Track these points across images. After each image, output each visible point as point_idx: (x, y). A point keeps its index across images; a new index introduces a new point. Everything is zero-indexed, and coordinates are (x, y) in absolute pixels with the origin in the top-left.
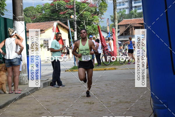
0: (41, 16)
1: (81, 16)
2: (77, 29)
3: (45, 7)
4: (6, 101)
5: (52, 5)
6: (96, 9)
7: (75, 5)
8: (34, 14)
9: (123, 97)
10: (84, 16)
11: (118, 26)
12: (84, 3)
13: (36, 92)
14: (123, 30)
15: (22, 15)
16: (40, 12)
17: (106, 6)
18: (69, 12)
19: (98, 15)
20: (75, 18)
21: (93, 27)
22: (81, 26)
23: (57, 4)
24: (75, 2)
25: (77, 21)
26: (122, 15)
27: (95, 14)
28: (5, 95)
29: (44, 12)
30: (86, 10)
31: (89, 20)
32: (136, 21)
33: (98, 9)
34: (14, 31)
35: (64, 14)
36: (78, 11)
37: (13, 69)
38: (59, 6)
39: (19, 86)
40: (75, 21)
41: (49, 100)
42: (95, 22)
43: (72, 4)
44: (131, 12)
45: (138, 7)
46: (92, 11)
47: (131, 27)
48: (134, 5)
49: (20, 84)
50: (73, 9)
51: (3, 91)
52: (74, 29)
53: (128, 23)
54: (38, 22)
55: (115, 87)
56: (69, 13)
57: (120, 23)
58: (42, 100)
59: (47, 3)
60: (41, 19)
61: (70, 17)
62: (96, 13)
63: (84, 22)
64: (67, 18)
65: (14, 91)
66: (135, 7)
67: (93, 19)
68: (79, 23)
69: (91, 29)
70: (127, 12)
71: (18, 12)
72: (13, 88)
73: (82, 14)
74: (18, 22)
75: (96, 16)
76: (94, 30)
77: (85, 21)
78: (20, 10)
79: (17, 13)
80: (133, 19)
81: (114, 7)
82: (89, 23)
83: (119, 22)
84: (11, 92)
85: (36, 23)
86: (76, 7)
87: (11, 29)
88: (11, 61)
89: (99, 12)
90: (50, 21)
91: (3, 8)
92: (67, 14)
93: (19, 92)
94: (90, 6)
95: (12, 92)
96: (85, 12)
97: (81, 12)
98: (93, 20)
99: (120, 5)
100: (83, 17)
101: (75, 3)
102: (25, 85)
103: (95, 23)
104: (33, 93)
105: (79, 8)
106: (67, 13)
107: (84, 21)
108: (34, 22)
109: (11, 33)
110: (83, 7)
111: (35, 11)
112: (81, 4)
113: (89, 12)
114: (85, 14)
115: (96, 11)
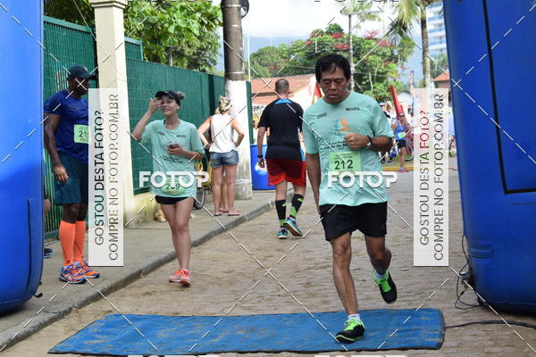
0: (288, 65)
1: (364, 64)
3: (296, 48)
4: (207, 233)
5: (310, 44)
6: (392, 51)
7: (351, 43)
8: (275, 60)
10: (368, 64)
12: (369, 38)
13: (266, 213)
16: (285, 58)
19: (396, 62)
21: (387, 85)
22: (364, 83)
23: (316, 42)
24: (351, 38)
25: (355, 75)
27: (391, 60)
29: (293, 57)
30: (372, 52)
31: (378, 73)
33: (396, 51)
34: (230, 101)
38: (320, 46)
42: (392, 75)
43: (345, 42)
46: (384, 55)
50: (347, 51)
59: (299, 40)
62: (393, 59)
63: (368, 76)
67: (387, 69)
68: (359, 78)
69: (383, 89)
73: (366, 60)
75: (392, 65)
77: (372, 73)
78: (237, 61)
81: (423, 48)
82: (380, 78)
86: (354, 47)
87: (224, 99)
89: (397, 55)
90: (304, 74)
94: (380, 45)
96: (371, 57)
97: (364, 57)
98: (386, 72)
99: (435, 44)
100: (368, 66)
101: (351, 41)
105: (359, 49)
107: (370, 74)
109: (223, 105)
110: (367, 46)
111: (276, 56)
112: (363, 42)
113: (378, 56)
114: (372, 61)
115: (393, 54)
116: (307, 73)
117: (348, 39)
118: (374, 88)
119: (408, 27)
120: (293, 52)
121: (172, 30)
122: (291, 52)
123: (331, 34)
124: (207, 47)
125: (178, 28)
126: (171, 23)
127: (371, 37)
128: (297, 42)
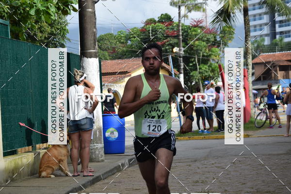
0: (125, 49)
1: (191, 48)
2: (185, 69)
3: (132, 35)
5: (143, 30)
6: (215, 37)
7: (181, 30)
8: (114, 46)
9: (263, 184)
10: (195, 48)
11: (253, 64)
12: (195, 26)
13: (117, 174)
14: (260, 71)
15: (94, 49)
16: (123, 43)
17: (231, 33)
18: (171, 42)
19: (218, 46)
20: (181, 52)
21: (211, 67)
22: (191, 64)
23: (151, 29)
24: (180, 26)
25: (184, 57)
26: (258, 47)
27: (214, 45)
28: (67, 178)
29: (129, 42)
30: (198, 38)
31: (203, 56)
32: (283, 55)
33: (218, 37)
34: (83, 73)
35: (163, 45)
36: (185, 41)
37: (80, 136)
38: (154, 33)
39: (91, 165)
40: (180, 57)
41: (138, 188)
42: (215, 58)
43: (175, 29)
44: (274, 41)
45: (286, 33)
46: (208, 41)
47: (274, 67)
48: (278, 29)
49: (91, 160)
50: (177, 37)
51: (64, 173)
52: (179, 70)
53: (268, 60)
54: (120, 58)
55: (248, 167)
56: (170, 44)
57: (256, 60)
58: (128, 187)
59: (135, 28)
60: (125, 54)
61: (172, 51)
62: (216, 44)
63: (195, 58)
64: (167, 52)
65: (81, 172)
66: (281, 33)
67: (210, 53)
68: (187, 60)
69: (207, 70)
70: (267, 41)
71: (89, 43)
72: (80, 167)
73: (192, 45)
74: (89, 59)
75: (215, 49)
76: (213, 71)
77: (198, 56)
78: (91, 40)
79: (87, 44)
80: (278, 53)
81: (246, 33)
82: (205, 60)
83: (254, 57)
84: (76, 174)
85: (116, 61)
86: (183, 33)
87: (78, 71)
88: (78, 123)
89: (220, 41)
91: (63, 37)
92: (168, 45)
93: (89, 175)
94: (205, 32)
95: (79, 173)
96: (197, 43)
97: (191, 43)
98: (210, 55)
99: (255, 31)
100: (194, 50)
101: (181, 28)
102: (99, 162)
103: (213, 60)
104: (113, 176)
105: (187, 35)
106: (167, 43)
107: (196, 56)
108: (113, 58)
109: (78, 77)
110: (193, 33)
111: (114, 41)
112: (190, 29)
113: (203, 41)
114: (198, 46)
115: (216, 40)
117: (178, 26)
118: (200, 69)
119: (232, 15)
120: (130, 38)
121: (32, 12)
122: (128, 38)
123: (162, 22)
125: (38, 12)
126: (31, 7)
127: (197, 25)
128: (133, 29)
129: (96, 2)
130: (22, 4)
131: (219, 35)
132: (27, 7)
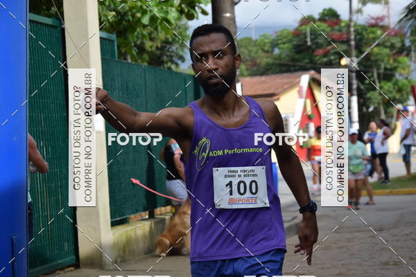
0: (270, 60)
1: (368, 58)
2: (358, 89)
3: (281, 39)
5: (297, 33)
6: (402, 41)
7: (352, 32)
8: (253, 55)
10: (373, 58)
12: (373, 26)
16: (267, 52)
18: (338, 50)
19: (408, 54)
20: (354, 65)
21: (397, 85)
22: (367, 82)
23: (308, 31)
24: (352, 26)
25: (357, 72)
27: (401, 53)
29: (276, 50)
30: (379, 43)
31: (386, 69)
33: (407, 41)
35: (325, 55)
36: (359, 50)
38: (314, 37)
42: (403, 72)
43: (344, 31)
46: (392, 47)
50: (347, 42)
54: (262, 74)
56: (336, 53)
59: (285, 30)
60: (271, 69)
61: (339, 63)
62: (403, 50)
63: (373, 72)
67: (396, 64)
69: (391, 89)
73: (370, 54)
75: (403, 59)
76: (400, 90)
77: (378, 69)
82: (388, 76)
85: (258, 78)
86: (355, 36)
89: (410, 46)
92: (334, 54)
94: (388, 35)
96: (377, 50)
97: (369, 50)
98: (395, 69)
100: (372, 61)
101: (352, 29)
103: (401, 74)
105: (361, 39)
106: (332, 51)
107: (375, 70)
108: (253, 74)
110: (371, 36)
111: (255, 49)
112: (366, 30)
113: (386, 47)
114: (377, 54)
115: (403, 45)
116: (296, 71)
117: (348, 26)
118: (381, 88)
120: (278, 44)
122: (274, 44)
123: (325, 21)
124: (174, 40)
126: (144, 12)
127: (376, 24)
128: (282, 31)
129: (236, 4)
130: (131, 8)
131: (409, 38)
132: (138, 12)
